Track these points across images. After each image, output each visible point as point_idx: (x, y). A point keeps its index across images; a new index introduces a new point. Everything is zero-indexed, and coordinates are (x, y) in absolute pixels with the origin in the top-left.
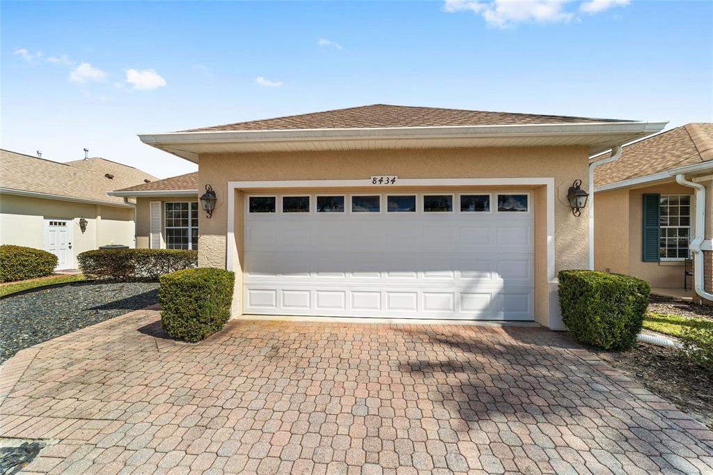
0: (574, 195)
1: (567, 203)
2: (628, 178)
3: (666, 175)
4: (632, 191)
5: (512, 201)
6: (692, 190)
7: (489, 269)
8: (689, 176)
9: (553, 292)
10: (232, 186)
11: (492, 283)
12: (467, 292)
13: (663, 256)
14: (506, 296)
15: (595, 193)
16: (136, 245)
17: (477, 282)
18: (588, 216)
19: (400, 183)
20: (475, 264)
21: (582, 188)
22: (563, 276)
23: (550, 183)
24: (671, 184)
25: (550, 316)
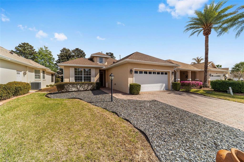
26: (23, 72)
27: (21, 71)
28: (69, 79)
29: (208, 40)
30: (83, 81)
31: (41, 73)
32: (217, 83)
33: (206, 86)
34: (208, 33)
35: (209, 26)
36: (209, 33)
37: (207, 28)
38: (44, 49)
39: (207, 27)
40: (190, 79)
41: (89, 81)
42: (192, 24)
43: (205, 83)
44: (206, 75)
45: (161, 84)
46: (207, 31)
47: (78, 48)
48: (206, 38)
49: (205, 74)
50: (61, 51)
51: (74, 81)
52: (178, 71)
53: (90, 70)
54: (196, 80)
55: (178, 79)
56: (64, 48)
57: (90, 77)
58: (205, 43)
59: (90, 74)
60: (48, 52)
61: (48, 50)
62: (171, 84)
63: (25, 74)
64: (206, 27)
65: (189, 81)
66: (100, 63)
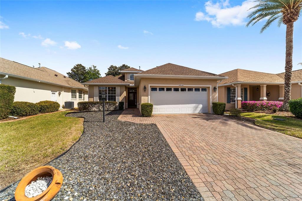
0: (215, 89)
1: (213, 90)
2: (224, 84)
3: (230, 84)
4: (225, 87)
5: (204, 89)
6: (235, 87)
7: (200, 104)
8: (234, 85)
9: (211, 107)
10: (149, 85)
11: (201, 106)
12: (196, 108)
13: (231, 102)
14: (203, 108)
15: (218, 87)
16: (89, 100)
17: (198, 106)
18: (217, 93)
19: (184, 86)
20: (197, 102)
21: (216, 87)
22: (213, 103)
23: (211, 86)
24: (231, 86)
25: (211, 111)
26: (58, 92)
27: (56, 92)
28: (93, 99)
29: (292, 31)
30: (107, 101)
31: (77, 93)
32: (297, 104)
33: (286, 110)
34: (291, 19)
35: (294, 7)
36: (293, 19)
37: (289, 11)
38: (93, 69)
39: (289, 8)
40: (265, 98)
41: (114, 101)
42: (259, 11)
43: (285, 104)
44: (287, 91)
45: (194, 105)
46: (289, 16)
47: (125, 65)
48: (287, 27)
49: (285, 89)
50: (108, 69)
51: (98, 101)
52: (237, 86)
53: (115, 88)
54: (280, 99)
55: (237, 97)
56: (111, 66)
57: (115, 96)
58: (286, 37)
59: (115, 93)
60: (96, 71)
61: (96, 69)
62: (211, 105)
63: (59, 94)
64: (287, 10)
65: (263, 100)
66: (131, 79)
